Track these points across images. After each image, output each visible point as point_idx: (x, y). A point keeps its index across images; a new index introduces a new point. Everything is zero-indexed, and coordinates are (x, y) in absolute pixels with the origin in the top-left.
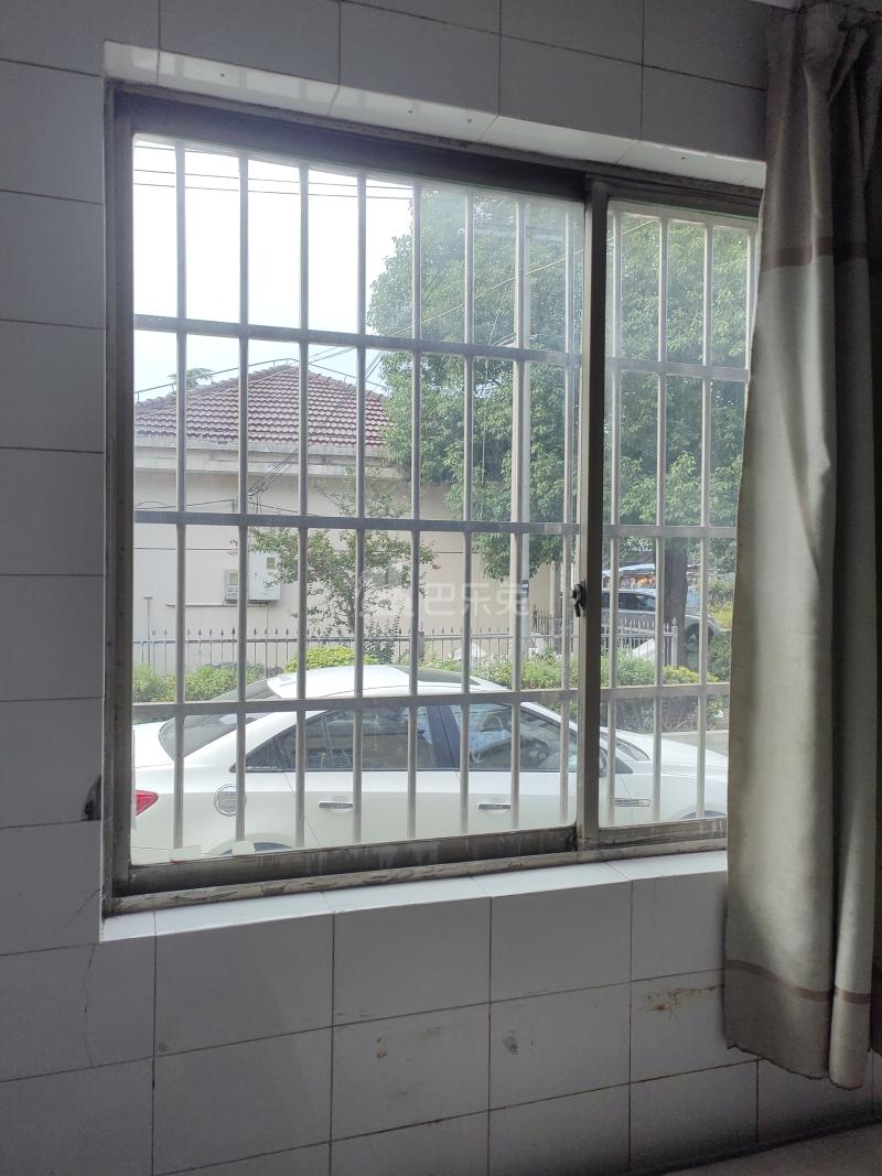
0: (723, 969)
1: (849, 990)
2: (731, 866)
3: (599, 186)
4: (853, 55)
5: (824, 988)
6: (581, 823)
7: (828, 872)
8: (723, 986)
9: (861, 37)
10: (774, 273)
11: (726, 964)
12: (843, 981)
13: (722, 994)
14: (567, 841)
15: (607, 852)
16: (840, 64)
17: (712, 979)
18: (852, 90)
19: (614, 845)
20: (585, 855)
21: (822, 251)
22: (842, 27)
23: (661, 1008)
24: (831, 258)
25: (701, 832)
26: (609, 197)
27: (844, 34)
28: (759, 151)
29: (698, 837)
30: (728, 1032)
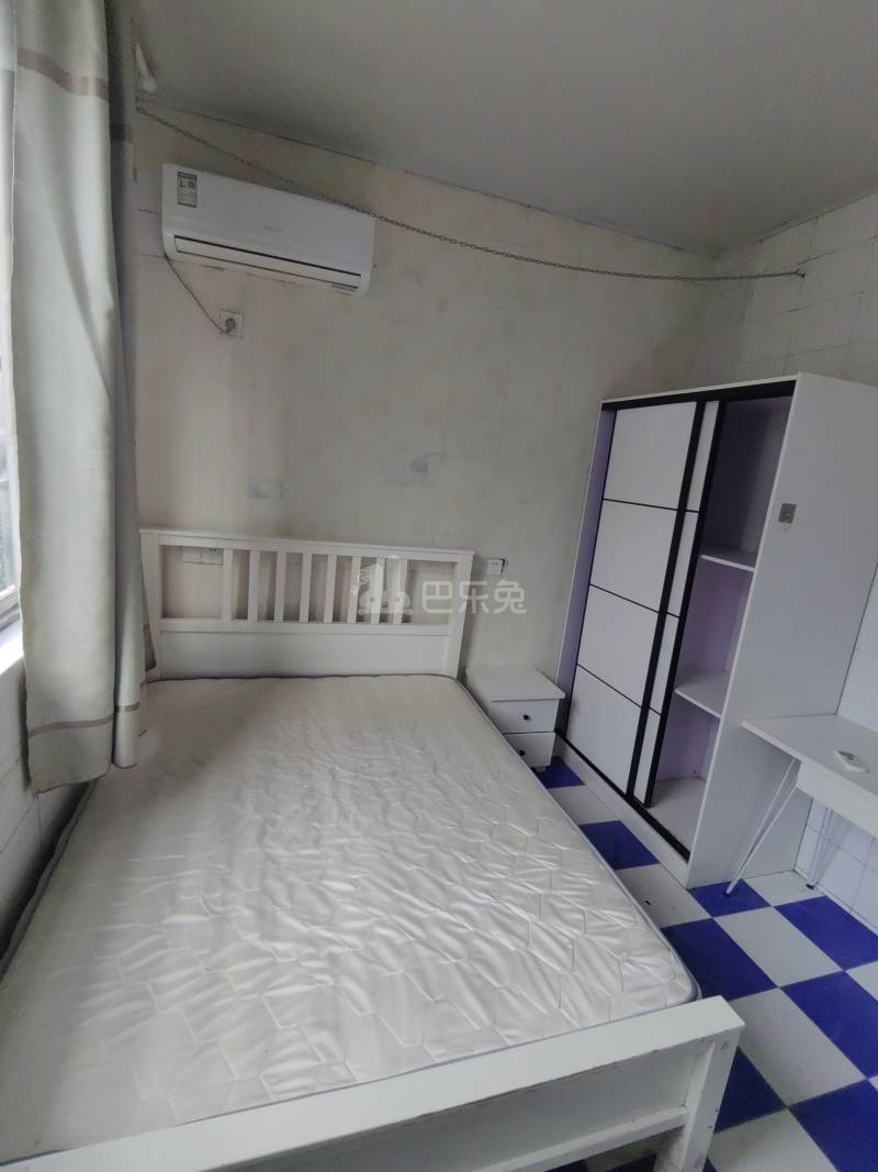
1: (132, 703)
5: (112, 711)
30: (33, 784)
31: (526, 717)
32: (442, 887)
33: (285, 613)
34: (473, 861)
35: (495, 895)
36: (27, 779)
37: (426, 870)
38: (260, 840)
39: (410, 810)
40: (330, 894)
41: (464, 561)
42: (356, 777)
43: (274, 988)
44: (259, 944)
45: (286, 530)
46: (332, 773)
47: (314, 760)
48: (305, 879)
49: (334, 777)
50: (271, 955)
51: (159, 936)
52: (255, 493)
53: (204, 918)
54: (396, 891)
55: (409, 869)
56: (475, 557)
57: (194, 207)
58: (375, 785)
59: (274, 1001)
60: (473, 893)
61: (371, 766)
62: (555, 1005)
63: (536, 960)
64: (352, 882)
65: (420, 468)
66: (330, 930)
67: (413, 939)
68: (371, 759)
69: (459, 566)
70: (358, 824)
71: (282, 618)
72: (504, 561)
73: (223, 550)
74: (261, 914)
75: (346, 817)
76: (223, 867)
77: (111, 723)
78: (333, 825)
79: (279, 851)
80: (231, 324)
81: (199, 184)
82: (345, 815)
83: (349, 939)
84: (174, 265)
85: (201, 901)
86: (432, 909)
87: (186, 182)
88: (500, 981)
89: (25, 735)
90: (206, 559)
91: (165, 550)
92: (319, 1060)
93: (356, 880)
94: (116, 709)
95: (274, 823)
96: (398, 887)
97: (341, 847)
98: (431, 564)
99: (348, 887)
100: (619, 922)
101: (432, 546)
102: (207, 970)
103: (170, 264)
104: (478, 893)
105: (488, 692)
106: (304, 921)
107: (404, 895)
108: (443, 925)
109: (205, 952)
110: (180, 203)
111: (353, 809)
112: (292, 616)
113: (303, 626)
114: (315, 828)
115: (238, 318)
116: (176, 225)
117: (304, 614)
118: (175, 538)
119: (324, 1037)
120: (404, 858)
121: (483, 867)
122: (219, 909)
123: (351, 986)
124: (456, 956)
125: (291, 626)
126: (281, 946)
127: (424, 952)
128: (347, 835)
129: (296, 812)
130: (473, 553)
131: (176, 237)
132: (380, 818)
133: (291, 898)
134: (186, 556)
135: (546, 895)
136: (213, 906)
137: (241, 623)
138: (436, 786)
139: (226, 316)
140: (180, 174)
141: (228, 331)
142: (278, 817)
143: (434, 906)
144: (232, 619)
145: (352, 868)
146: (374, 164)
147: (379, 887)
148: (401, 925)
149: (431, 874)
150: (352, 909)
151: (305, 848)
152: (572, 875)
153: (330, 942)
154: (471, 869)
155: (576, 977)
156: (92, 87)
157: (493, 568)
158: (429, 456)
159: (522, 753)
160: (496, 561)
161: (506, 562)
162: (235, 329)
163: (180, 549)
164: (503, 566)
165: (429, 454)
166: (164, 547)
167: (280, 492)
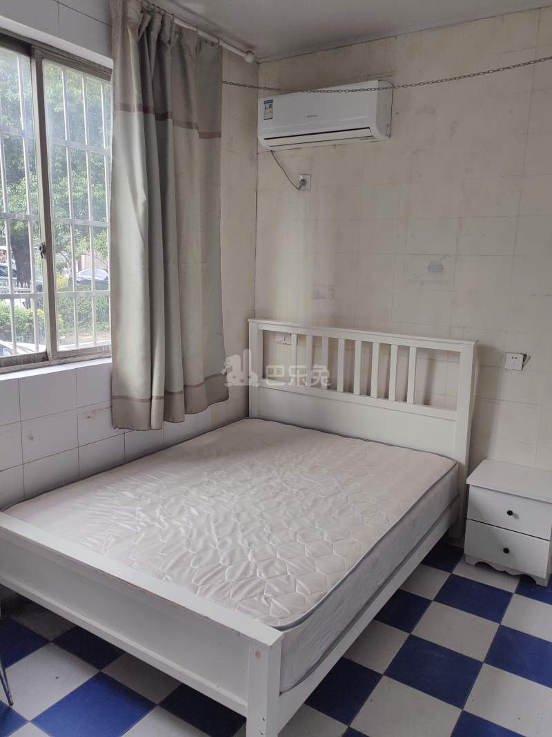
0: (111, 400)
1: (158, 395)
2: (113, 360)
3: (37, 52)
4: (146, 24)
5: (149, 397)
6: (49, 351)
7: (149, 355)
8: (111, 407)
9: (148, 18)
10: (119, 112)
11: (112, 398)
12: (155, 393)
13: (112, 410)
14: (43, 358)
15: (63, 361)
16: (141, 26)
17: (108, 404)
18: (145, 37)
19: (64, 358)
20: (52, 363)
21: (139, 110)
22: (142, 12)
23: (89, 417)
24: (142, 113)
25: (99, 351)
26: (43, 58)
27: (142, 15)
28: (110, 54)
29: (98, 353)
30: (114, 423)
31: (510, 513)
36: (112, 420)
45: (336, 321)
52: (317, 296)
65: (436, 269)
69: (462, 356)
71: (342, 391)
72: (525, 356)
73: (291, 334)
80: (303, 182)
81: (274, 104)
87: (267, 105)
90: (287, 341)
94: (152, 396)
101: (450, 337)
103: (273, 154)
115: (307, 178)
118: (268, 326)
131: (265, 139)
134: (279, 339)
139: (299, 178)
146: (395, 37)
157: (513, 362)
158: (444, 258)
159: (506, 551)
160: (514, 356)
161: (528, 357)
162: (306, 185)
163: (274, 333)
164: (524, 361)
165: (445, 256)
166: (264, 331)
167: (332, 294)
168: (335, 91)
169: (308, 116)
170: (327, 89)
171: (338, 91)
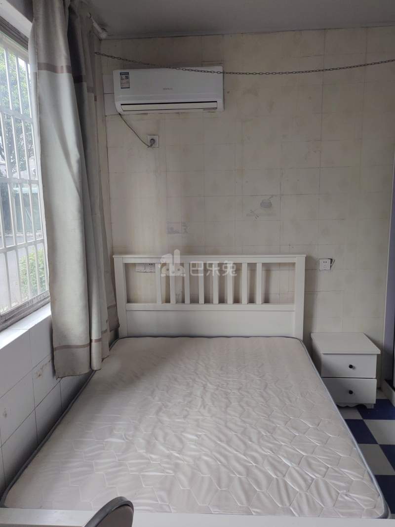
1: (97, 338)
12: (94, 337)
21: (69, 71)
30: (56, 374)
31: (351, 367)
32: (245, 443)
33: (191, 300)
34: (269, 434)
35: (274, 451)
36: (54, 372)
37: (239, 435)
38: (157, 413)
39: (242, 407)
40: (183, 439)
41: (300, 262)
42: (217, 389)
43: (146, 472)
44: (144, 454)
46: (204, 387)
47: (197, 379)
48: (173, 431)
49: (205, 388)
50: (149, 459)
51: (102, 445)
52: (171, 231)
53: (123, 441)
54: (219, 442)
55: (230, 433)
56: (306, 258)
57: (129, 88)
58: (226, 394)
59: (144, 476)
60: (263, 449)
61: (228, 384)
62: (288, 504)
63: (286, 484)
64: (197, 436)
65: (267, 205)
66: (179, 454)
67: (220, 463)
68: (229, 381)
69: (296, 265)
70: (209, 411)
72: (331, 260)
73: (154, 264)
74: (148, 442)
75: (204, 407)
76: (137, 422)
77: (89, 347)
78: (197, 410)
79: (165, 419)
80: (153, 141)
81: (130, 76)
82: (204, 405)
83: (187, 458)
84: (123, 116)
85: (123, 434)
86: (236, 452)
87: (124, 77)
88: (260, 488)
89: (53, 350)
90: (148, 270)
91: (127, 266)
92: (157, 501)
93: (200, 436)
94: (91, 341)
95: (166, 406)
96: (221, 441)
97: (197, 420)
98: (280, 264)
99: (194, 437)
100: (350, 476)
101: (280, 253)
102: (119, 460)
103: (121, 117)
104: (265, 449)
105: (322, 347)
106: (168, 449)
107: (223, 444)
108: (238, 460)
109: (120, 454)
110: (122, 88)
111: (210, 404)
112: (195, 300)
113: (201, 306)
114: (186, 410)
115: (156, 138)
116: (121, 99)
117: (202, 299)
118: (130, 259)
119: (163, 494)
120: (230, 429)
121: (274, 437)
122: (131, 438)
123: (182, 477)
124: (240, 473)
125: (194, 306)
126: (153, 456)
127: (223, 469)
128: (203, 415)
129: (179, 403)
130: (305, 256)
131: (122, 105)
132: (223, 410)
133: (165, 438)
134: (138, 268)
135: (307, 456)
136: (128, 437)
137: (168, 304)
138: (262, 397)
139: (149, 138)
140: (121, 74)
141: (151, 145)
142: (169, 404)
143: (237, 451)
144: (162, 303)
145: (200, 429)
146: (223, 35)
147: (210, 439)
148: (215, 456)
149: (242, 438)
150: (194, 447)
151: (178, 418)
152: (330, 450)
153: (178, 458)
154: (266, 438)
155: (307, 496)
156: (65, 69)
157: (324, 265)
158: (272, 197)
159: (351, 392)
160: (325, 260)
161: (333, 260)
162: (155, 143)
163: (134, 265)
164: (331, 263)
165: (272, 196)
166: (126, 264)
167: (185, 229)
168: (208, 72)
169: (164, 89)
170: (188, 68)
171: (211, 72)
